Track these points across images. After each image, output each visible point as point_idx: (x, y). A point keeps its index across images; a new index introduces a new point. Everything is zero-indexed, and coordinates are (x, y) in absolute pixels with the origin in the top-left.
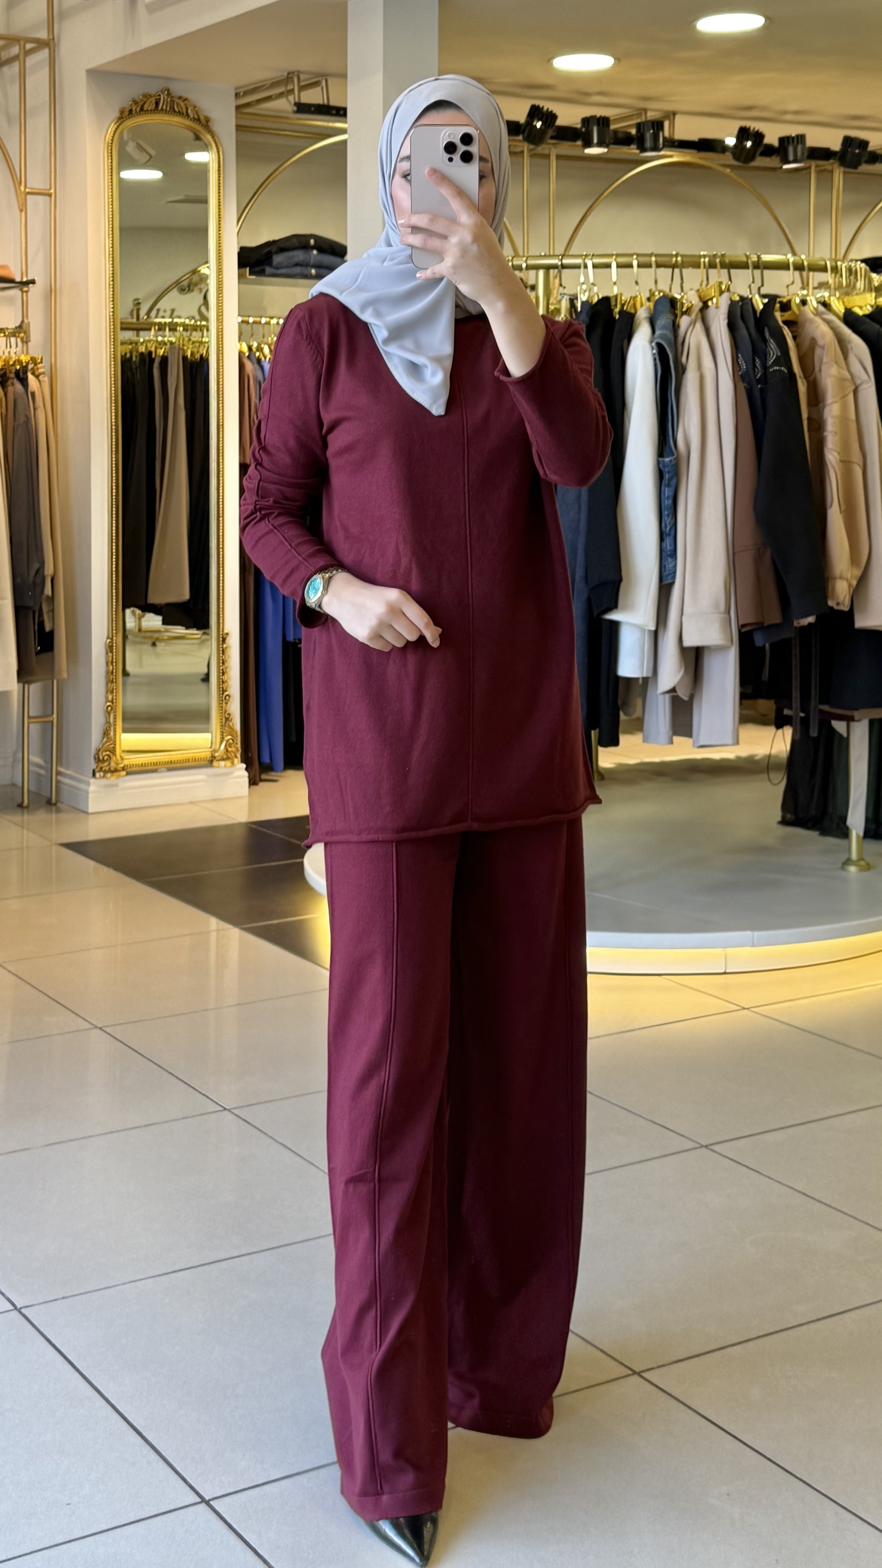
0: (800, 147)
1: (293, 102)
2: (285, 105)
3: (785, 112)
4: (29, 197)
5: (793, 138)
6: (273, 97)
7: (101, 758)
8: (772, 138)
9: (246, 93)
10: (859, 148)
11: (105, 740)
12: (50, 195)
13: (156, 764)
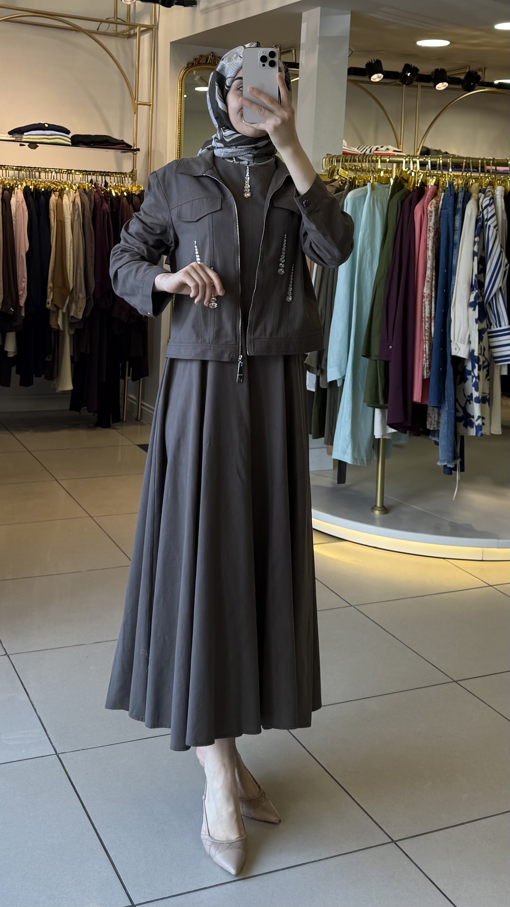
4: (139, 106)
12: (150, 105)
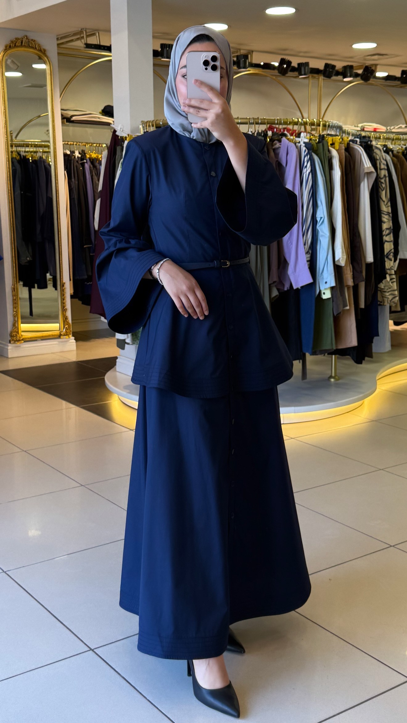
0: (307, 68)
1: (84, 42)
2: (80, 44)
3: (301, 52)
5: (304, 63)
6: (74, 40)
7: (12, 335)
8: (295, 64)
9: (62, 38)
10: (332, 69)
11: (14, 328)
13: (36, 337)
